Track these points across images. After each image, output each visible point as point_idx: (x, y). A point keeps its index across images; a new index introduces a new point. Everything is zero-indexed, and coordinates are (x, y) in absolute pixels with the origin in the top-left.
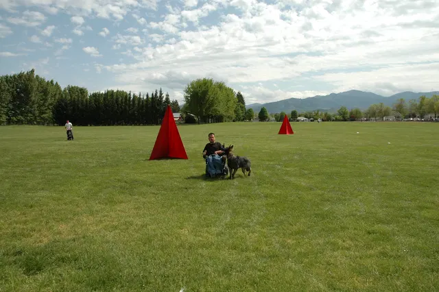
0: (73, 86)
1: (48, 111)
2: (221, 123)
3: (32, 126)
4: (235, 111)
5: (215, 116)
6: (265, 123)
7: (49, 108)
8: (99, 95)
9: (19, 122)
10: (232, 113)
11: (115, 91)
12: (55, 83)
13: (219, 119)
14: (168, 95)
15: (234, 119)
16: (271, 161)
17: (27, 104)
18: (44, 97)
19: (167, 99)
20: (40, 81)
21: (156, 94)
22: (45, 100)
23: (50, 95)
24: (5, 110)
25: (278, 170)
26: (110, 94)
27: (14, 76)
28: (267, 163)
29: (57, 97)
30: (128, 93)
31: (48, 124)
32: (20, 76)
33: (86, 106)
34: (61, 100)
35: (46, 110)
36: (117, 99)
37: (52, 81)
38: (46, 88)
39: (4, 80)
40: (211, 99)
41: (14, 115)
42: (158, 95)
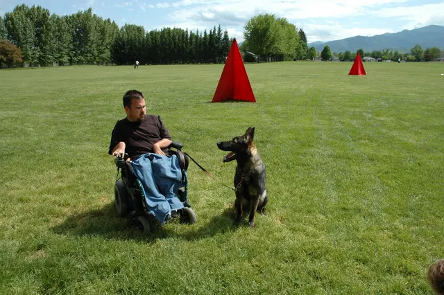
0: (130, 24)
1: (107, 50)
2: (282, 62)
3: (92, 66)
4: (296, 49)
5: (275, 55)
6: (328, 62)
7: (107, 48)
8: (156, 32)
9: (80, 62)
10: (293, 52)
11: (172, 28)
12: (112, 22)
13: (279, 58)
14: (226, 32)
15: (295, 57)
16: (356, 107)
17: (86, 44)
18: (102, 36)
19: (226, 36)
20: (98, 20)
21: (214, 31)
22: (103, 39)
23: (107, 35)
24: (67, 50)
25: (370, 119)
26: (166, 32)
27: (73, 16)
28: (352, 110)
29: (114, 37)
30: (185, 30)
31: (107, 64)
32: (78, 15)
33: (143, 45)
34: (119, 39)
35: (104, 49)
36: (174, 36)
37: (109, 20)
38: (104, 27)
39: (64, 20)
40: (272, 36)
41: (75, 56)
42: (217, 32)
